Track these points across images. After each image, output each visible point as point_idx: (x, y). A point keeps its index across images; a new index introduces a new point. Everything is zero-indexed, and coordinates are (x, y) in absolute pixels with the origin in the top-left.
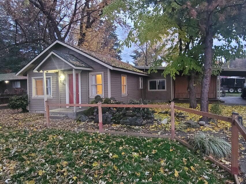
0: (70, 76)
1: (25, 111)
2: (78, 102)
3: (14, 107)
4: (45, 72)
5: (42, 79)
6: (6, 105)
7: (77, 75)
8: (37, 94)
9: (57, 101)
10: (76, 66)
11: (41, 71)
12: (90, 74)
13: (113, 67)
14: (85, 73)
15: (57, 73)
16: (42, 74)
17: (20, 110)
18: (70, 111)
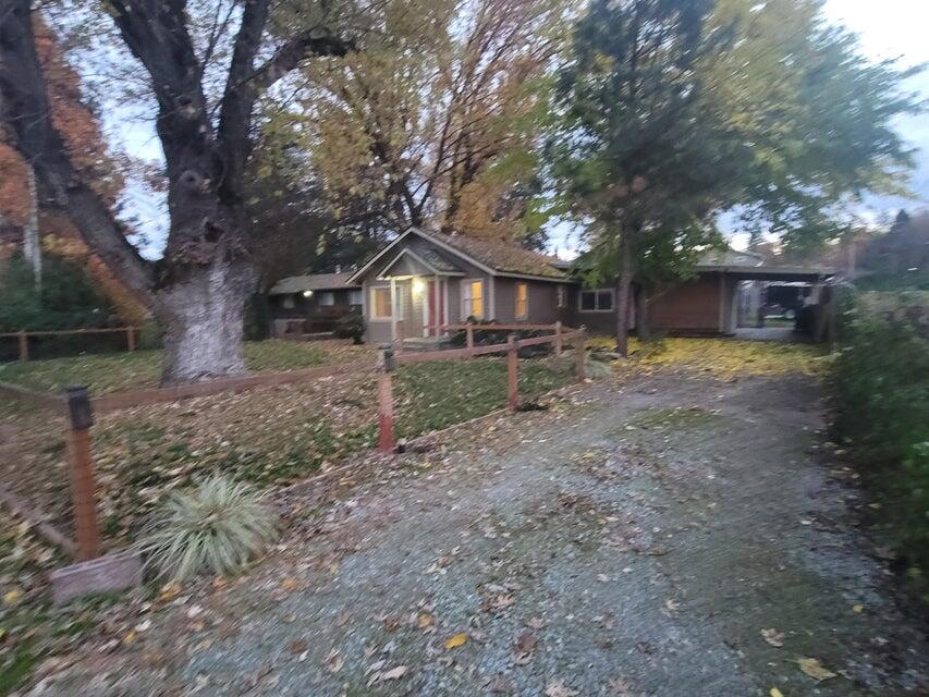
0: (431, 285)
1: (358, 342)
2: (442, 322)
3: (343, 335)
4: (394, 278)
5: (389, 289)
6: (331, 333)
7: (442, 283)
8: (377, 315)
9: (410, 325)
10: (441, 270)
11: (388, 278)
12: (463, 281)
13: (499, 270)
14: (454, 281)
15: (410, 280)
16: (389, 283)
17: (352, 340)
18: (430, 341)
